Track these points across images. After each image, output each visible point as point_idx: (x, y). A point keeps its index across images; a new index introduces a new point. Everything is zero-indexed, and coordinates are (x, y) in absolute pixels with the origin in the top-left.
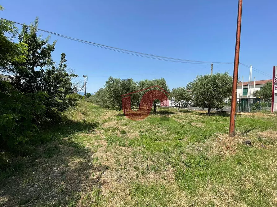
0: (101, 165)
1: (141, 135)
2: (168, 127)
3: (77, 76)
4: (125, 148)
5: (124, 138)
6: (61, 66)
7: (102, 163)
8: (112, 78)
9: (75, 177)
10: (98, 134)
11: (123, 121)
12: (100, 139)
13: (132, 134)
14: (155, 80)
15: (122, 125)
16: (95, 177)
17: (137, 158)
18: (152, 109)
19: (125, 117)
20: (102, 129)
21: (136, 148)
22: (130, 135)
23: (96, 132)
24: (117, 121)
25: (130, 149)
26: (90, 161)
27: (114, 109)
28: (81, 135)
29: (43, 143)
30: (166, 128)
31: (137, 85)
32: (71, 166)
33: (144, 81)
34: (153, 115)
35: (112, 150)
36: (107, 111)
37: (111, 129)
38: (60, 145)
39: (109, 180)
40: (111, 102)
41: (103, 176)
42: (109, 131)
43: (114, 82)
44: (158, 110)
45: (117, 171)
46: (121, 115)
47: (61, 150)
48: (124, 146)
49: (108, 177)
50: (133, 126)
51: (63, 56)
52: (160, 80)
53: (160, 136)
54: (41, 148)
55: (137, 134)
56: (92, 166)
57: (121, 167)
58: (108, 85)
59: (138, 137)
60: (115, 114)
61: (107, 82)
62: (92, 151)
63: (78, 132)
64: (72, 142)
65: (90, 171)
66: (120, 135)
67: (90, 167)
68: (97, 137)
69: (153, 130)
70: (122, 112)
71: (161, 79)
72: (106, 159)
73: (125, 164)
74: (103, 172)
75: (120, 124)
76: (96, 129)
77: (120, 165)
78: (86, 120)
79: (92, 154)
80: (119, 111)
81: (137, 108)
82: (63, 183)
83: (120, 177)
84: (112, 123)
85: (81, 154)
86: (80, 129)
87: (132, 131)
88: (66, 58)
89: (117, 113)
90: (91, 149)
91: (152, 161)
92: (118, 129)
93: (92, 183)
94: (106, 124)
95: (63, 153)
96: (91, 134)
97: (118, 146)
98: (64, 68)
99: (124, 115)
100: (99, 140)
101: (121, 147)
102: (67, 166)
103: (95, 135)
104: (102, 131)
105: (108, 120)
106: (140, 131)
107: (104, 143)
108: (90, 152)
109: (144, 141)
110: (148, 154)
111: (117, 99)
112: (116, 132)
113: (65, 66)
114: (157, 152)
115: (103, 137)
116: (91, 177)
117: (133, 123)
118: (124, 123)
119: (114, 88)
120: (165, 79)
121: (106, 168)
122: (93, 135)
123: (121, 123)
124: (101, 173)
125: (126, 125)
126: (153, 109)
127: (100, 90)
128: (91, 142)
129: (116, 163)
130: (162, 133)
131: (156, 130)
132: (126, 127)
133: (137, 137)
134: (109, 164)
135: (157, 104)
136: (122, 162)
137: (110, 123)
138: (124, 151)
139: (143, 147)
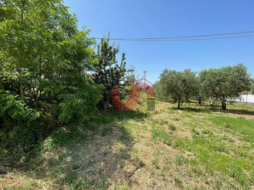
0: (138, 159)
1: (194, 137)
2: (246, 135)
3: (133, 71)
4: (169, 148)
5: (171, 135)
6: (122, 64)
7: (140, 158)
8: (166, 71)
9: (113, 161)
10: (146, 124)
11: (175, 114)
12: (147, 130)
13: (183, 132)
14: (225, 67)
15: (173, 119)
16: (129, 170)
17: (183, 167)
18: (219, 105)
19: (179, 111)
20: (152, 120)
21: (184, 153)
22: (179, 133)
23: (145, 122)
24: (167, 115)
25: (175, 150)
26: (129, 150)
27: (167, 102)
28: (131, 122)
29: (104, 123)
30: (242, 135)
31: (197, 75)
32: (113, 150)
33: (208, 70)
34: (220, 113)
35: (155, 145)
36: (161, 103)
37: (160, 122)
38: (114, 128)
39: (141, 182)
40: (165, 94)
41: (136, 173)
42: (157, 123)
43: (168, 74)
44: (228, 107)
45: (153, 174)
46: (174, 109)
47: (113, 132)
48: (169, 145)
49: (140, 177)
50: (186, 123)
51: (124, 55)
52: (235, 67)
53: (229, 145)
54: (102, 127)
55: (189, 134)
56: (129, 156)
57: (158, 171)
58: (162, 78)
59: (190, 138)
60: (168, 107)
61: (161, 75)
62: (135, 140)
63: (130, 119)
64: (123, 128)
65: (126, 162)
66: (167, 130)
67: (127, 157)
68: (144, 127)
69: (216, 134)
70: (176, 105)
71: (236, 65)
72: (145, 154)
73: (165, 169)
74: (137, 169)
75: (170, 118)
76: (145, 119)
77: (158, 168)
78: (140, 109)
79: (134, 143)
80: (173, 104)
81: (197, 103)
82: (102, 163)
83: (154, 184)
84: (163, 115)
85: (126, 140)
86: (133, 116)
87: (184, 128)
88: (125, 57)
89: (171, 105)
90: (135, 138)
91: (207, 183)
92: (167, 123)
93: (124, 176)
94: (157, 115)
95: (113, 135)
96: (140, 123)
97: (162, 143)
98: (124, 65)
99: (179, 108)
100: (145, 131)
101: (165, 144)
102: (110, 148)
103: (143, 124)
104: (151, 122)
105: (160, 111)
106: (194, 131)
107: (149, 135)
108: (133, 140)
109: (199, 146)
110: (202, 168)
111: (170, 91)
112: (165, 126)
113: (125, 63)
114: (218, 170)
115: (150, 128)
116: (125, 169)
117: (187, 120)
118: (176, 117)
119: (168, 80)
120: (245, 65)
121: (142, 165)
122: (142, 124)
123: (173, 117)
124: (135, 168)
125: (177, 120)
126: (221, 105)
127: (156, 83)
128: (138, 131)
129: (154, 164)
130: (232, 141)
131: (223, 135)
132: (178, 123)
133: (188, 138)
134: (147, 162)
135: (228, 100)
136: (161, 165)
137: (161, 115)
138: (168, 151)
139: (195, 155)
